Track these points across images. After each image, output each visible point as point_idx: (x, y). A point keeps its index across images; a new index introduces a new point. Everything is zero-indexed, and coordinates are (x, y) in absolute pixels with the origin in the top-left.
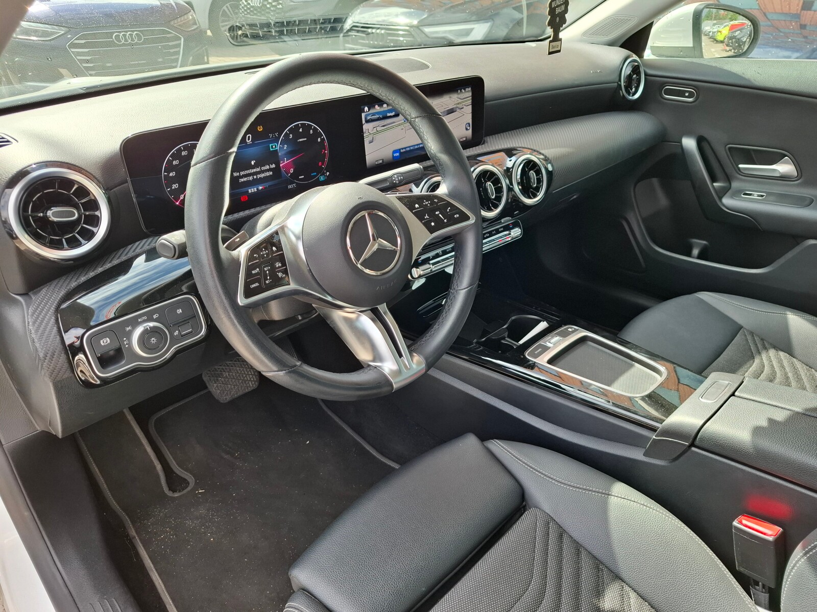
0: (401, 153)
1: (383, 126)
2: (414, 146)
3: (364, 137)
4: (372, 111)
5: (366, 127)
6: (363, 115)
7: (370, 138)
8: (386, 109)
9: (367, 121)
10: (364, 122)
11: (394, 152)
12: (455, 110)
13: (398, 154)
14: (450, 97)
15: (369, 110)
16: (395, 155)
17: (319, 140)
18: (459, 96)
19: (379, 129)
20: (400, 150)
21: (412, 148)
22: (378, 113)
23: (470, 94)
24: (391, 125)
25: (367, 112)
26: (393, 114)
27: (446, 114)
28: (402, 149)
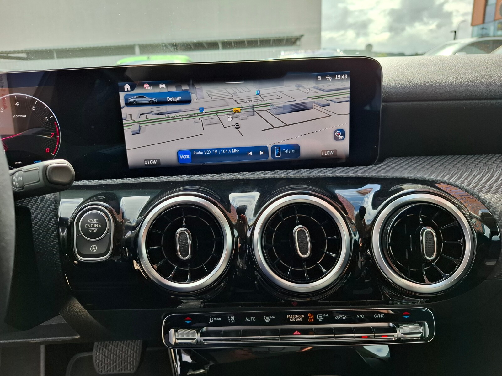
0: (193, 156)
1: (158, 114)
2: (231, 149)
3: (122, 124)
4: (137, 91)
5: (126, 111)
6: (122, 95)
7: (135, 127)
8: (166, 91)
9: (129, 104)
10: (122, 103)
11: (180, 152)
12: (309, 106)
13: (188, 157)
14: (299, 86)
15: (133, 88)
16: (181, 157)
17: (46, 119)
18: (320, 86)
19: (150, 117)
20: (192, 151)
21: (216, 152)
22: (149, 95)
23: (347, 84)
24: (174, 115)
25: (128, 91)
26: (178, 99)
27: (289, 110)
28: (197, 150)
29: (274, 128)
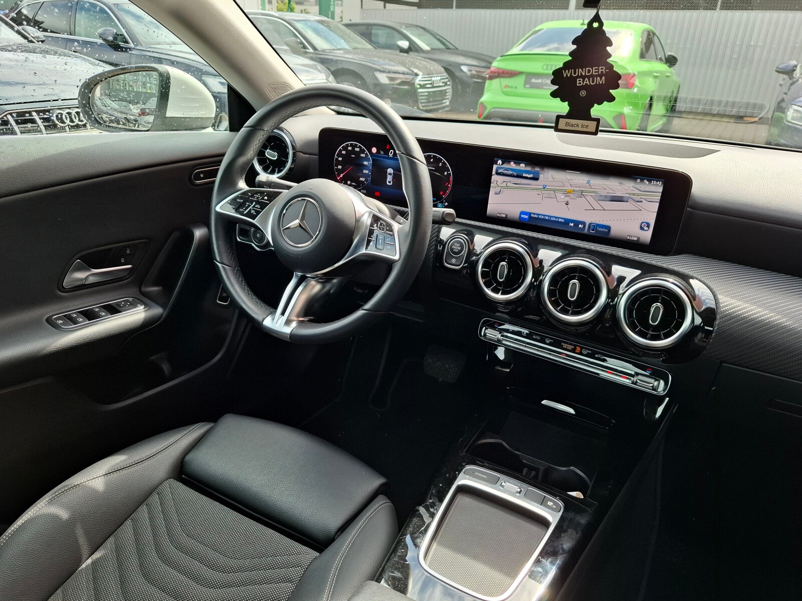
0: (530, 217)
1: (515, 184)
2: (559, 218)
3: (490, 186)
4: (505, 166)
5: (495, 178)
6: (495, 167)
7: (498, 190)
8: (524, 169)
9: (498, 173)
10: (494, 172)
11: (522, 213)
12: (625, 199)
13: (527, 217)
14: (621, 183)
15: (503, 164)
16: (522, 216)
17: (446, 173)
18: (638, 186)
19: (509, 184)
20: (530, 213)
21: (547, 218)
22: (512, 170)
23: (661, 189)
24: (525, 186)
25: (499, 165)
26: (531, 176)
27: (610, 199)
28: (534, 214)
29: (594, 210)
